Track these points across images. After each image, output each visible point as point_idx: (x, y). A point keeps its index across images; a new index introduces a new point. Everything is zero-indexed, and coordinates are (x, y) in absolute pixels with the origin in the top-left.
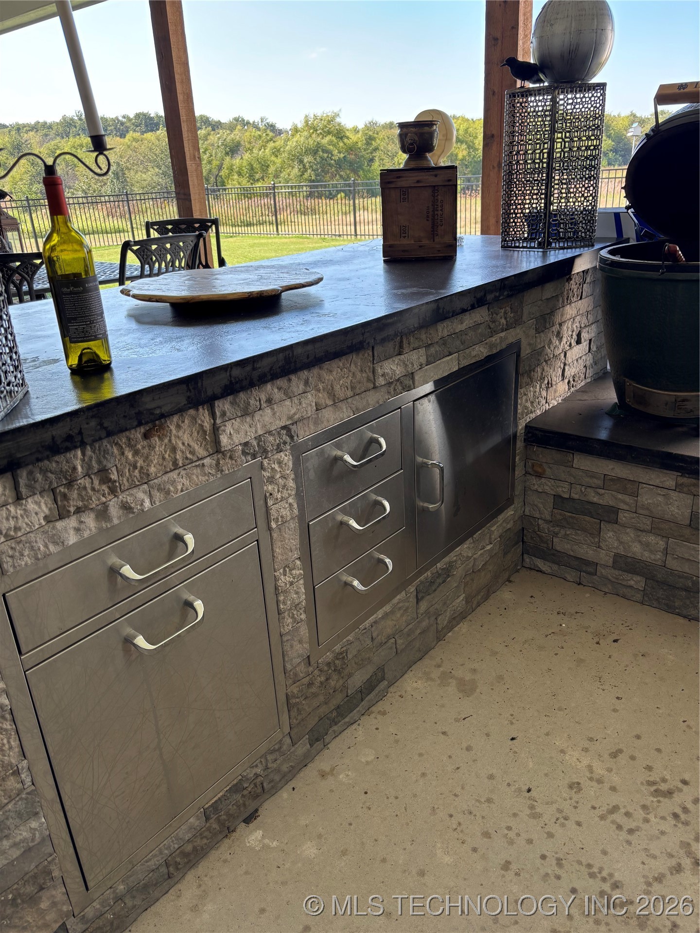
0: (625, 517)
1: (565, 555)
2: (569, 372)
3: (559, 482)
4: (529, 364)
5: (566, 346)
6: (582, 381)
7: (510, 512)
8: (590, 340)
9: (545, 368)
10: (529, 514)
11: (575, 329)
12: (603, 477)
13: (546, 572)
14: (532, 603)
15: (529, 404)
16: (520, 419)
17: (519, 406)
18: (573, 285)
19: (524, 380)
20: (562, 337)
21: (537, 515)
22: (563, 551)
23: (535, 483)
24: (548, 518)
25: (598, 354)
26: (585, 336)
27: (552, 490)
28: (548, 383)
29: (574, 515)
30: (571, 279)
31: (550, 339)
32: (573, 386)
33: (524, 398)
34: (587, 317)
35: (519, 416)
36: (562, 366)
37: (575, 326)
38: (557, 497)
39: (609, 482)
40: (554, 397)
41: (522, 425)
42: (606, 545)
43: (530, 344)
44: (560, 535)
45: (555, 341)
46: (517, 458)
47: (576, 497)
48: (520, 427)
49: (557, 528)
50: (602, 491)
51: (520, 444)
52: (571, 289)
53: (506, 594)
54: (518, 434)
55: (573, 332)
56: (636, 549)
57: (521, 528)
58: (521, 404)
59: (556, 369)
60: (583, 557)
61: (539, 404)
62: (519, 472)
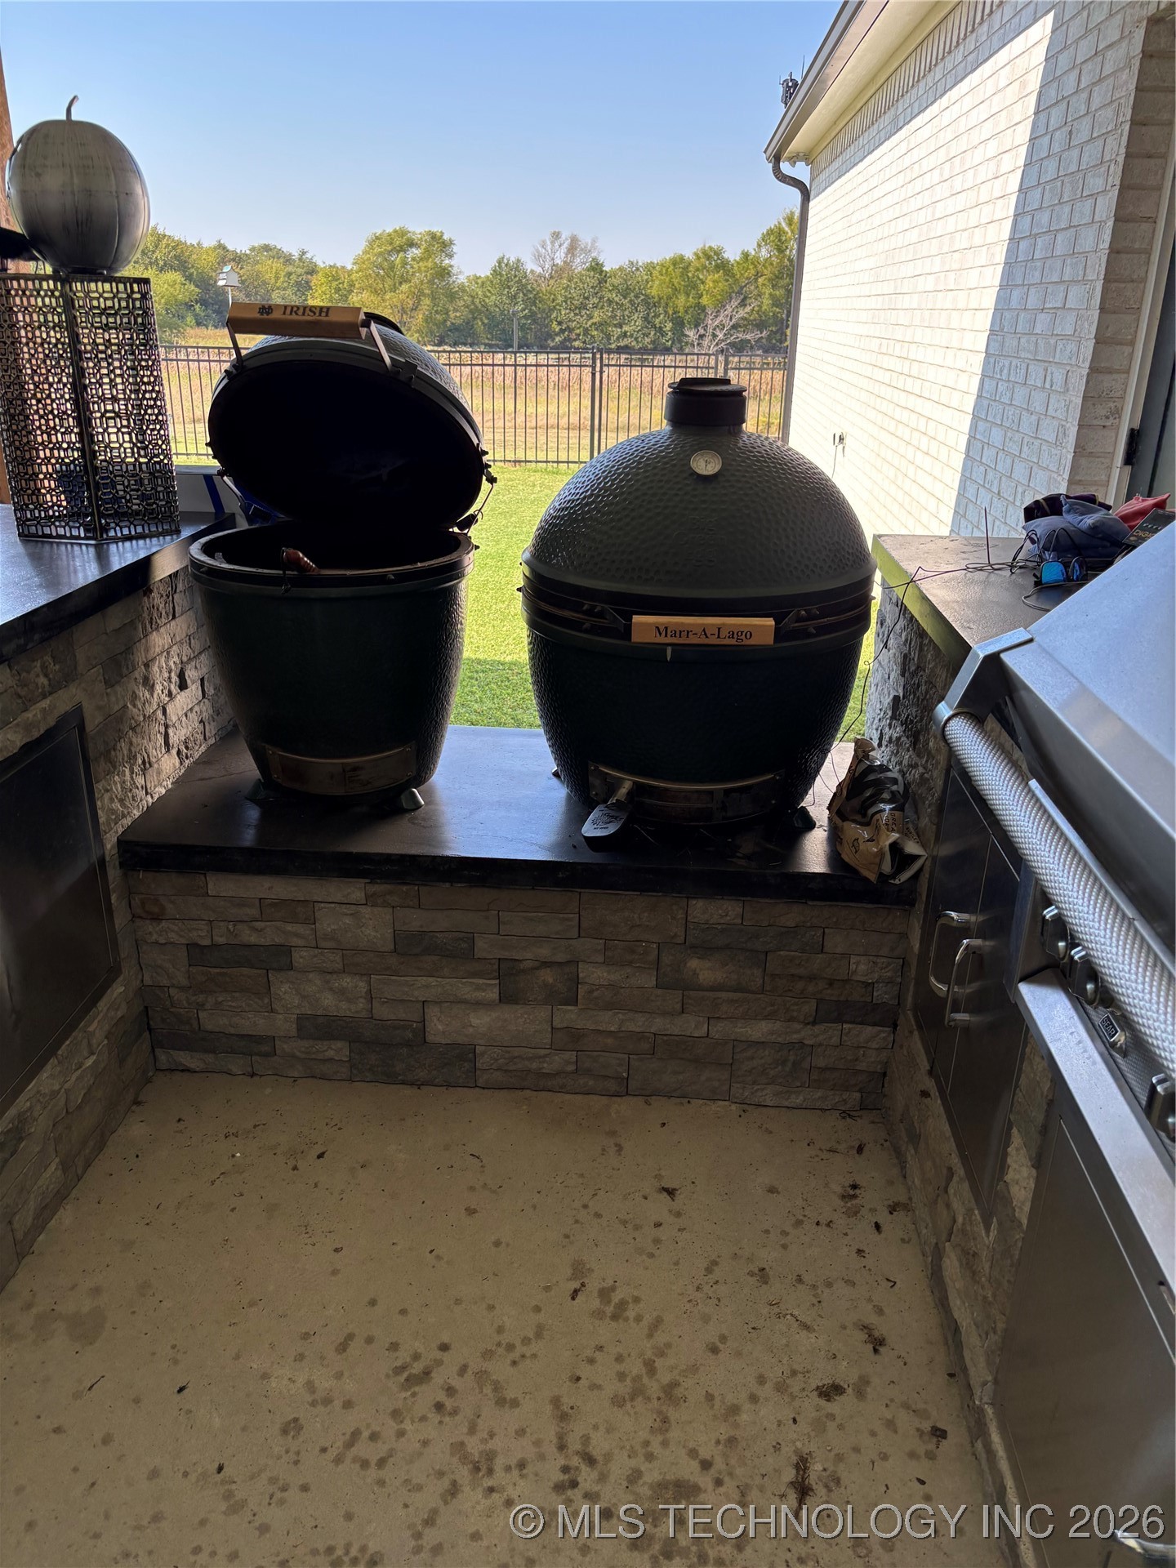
0: (301, 957)
1: (222, 1035)
2: (176, 737)
3: (191, 922)
4: (104, 741)
5: (163, 696)
6: (201, 745)
7: (117, 989)
8: (202, 680)
9: (134, 740)
10: (150, 983)
11: (173, 666)
12: (257, 901)
13: (197, 1069)
14: (181, 1132)
15: (117, 805)
16: (106, 833)
17: (100, 812)
18: (157, 599)
19: (99, 767)
20: (153, 685)
21: (165, 982)
22: (217, 1030)
23: (152, 931)
24: (184, 982)
25: (219, 697)
26: (192, 674)
27: (181, 936)
28: (144, 762)
29: (225, 970)
30: (151, 591)
31: (134, 692)
32: (187, 758)
33: (107, 796)
34: (190, 644)
35: (102, 828)
36: (162, 730)
37: (171, 663)
38: (192, 947)
39: (268, 909)
40: (159, 781)
41: (110, 841)
42: (283, 1006)
43: (99, 708)
44: (208, 1006)
45: (143, 693)
46: (113, 898)
47: (221, 940)
48: (109, 846)
49: (201, 996)
50: (258, 925)
51: (114, 873)
52: (153, 607)
53: (135, 1129)
54: (107, 859)
55: (170, 672)
56: (329, 1002)
57: (142, 1008)
58: (103, 808)
59: (152, 737)
60: (250, 1033)
61: (134, 800)
62: (120, 920)
